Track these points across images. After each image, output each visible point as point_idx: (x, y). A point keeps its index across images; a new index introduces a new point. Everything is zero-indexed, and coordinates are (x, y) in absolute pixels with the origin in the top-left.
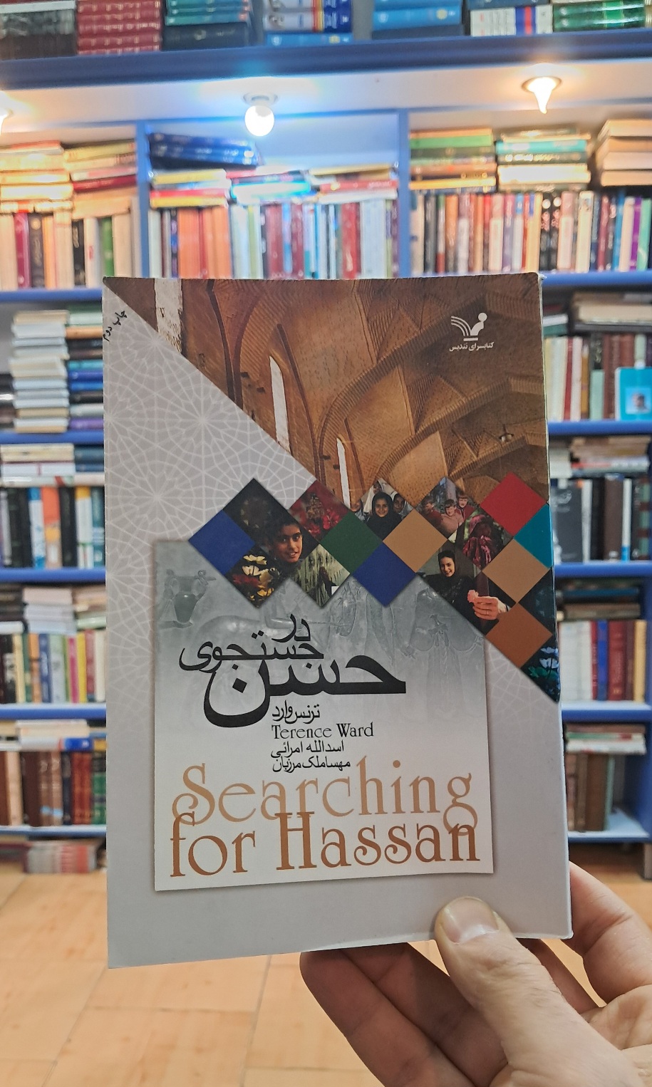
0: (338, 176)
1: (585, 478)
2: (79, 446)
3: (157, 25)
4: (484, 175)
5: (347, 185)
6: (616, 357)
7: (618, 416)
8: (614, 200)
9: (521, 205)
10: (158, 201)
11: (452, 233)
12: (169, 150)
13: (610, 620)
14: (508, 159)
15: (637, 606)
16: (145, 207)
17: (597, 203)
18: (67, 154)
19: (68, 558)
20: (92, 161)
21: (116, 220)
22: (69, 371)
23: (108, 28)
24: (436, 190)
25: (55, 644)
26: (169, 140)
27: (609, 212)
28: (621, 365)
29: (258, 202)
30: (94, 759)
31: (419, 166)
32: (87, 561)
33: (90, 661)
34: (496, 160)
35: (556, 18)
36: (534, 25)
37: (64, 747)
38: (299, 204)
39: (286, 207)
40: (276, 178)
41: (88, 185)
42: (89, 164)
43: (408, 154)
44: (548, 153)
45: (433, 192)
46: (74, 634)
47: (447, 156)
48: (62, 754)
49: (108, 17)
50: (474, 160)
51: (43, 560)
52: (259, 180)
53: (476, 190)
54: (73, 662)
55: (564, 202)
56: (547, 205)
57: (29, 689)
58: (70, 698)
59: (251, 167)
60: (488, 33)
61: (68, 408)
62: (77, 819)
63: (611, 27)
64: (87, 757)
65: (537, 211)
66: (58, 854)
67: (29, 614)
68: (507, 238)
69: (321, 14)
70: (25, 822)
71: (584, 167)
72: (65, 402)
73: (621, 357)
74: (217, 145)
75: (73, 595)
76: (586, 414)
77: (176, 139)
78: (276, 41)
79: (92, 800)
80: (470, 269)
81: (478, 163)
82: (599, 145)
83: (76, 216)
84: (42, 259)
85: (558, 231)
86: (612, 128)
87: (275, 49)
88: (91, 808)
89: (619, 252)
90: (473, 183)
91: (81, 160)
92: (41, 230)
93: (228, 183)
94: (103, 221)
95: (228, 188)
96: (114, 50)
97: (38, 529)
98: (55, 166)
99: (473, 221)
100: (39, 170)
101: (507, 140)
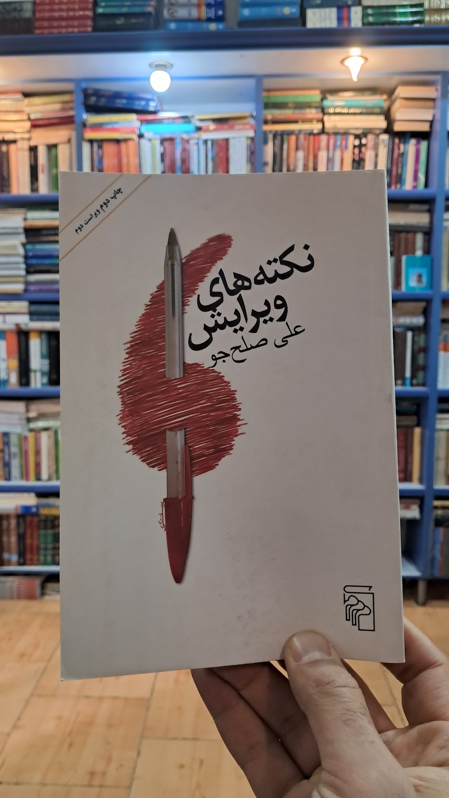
0: (215, 120)
2: (32, 303)
3: (89, 13)
4: (315, 122)
5: (220, 126)
6: (403, 248)
7: (404, 288)
8: (402, 140)
9: (340, 142)
10: (90, 135)
11: (292, 161)
12: (98, 100)
14: (331, 111)
15: (415, 418)
16: (81, 139)
17: (391, 143)
18: (27, 101)
19: (24, 381)
20: (44, 106)
21: (60, 147)
22: (26, 251)
23: (56, 14)
24: (281, 130)
25: (14, 440)
26: (97, 93)
27: (399, 148)
28: (406, 253)
29: (158, 137)
30: (40, 521)
31: (270, 114)
32: (38, 382)
33: (38, 453)
34: (323, 111)
35: (365, 15)
36: (349, 19)
37: (20, 511)
38: (187, 139)
39: (178, 141)
40: (172, 121)
41: (41, 122)
42: (42, 108)
43: (262, 106)
44: (358, 107)
45: (280, 132)
46: (27, 433)
47: (289, 108)
48: (18, 516)
49: (56, 7)
50: (308, 111)
51: (6, 382)
52: (160, 121)
53: (308, 132)
54: (26, 453)
55: (369, 140)
56: (357, 142)
58: (24, 477)
59: (155, 113)
60: (318, 25)
61: (25, 277)
62: (28, 562)
63: (401, 23)
64: (36, 519)
65: (350, 147)
66: (15, 585)
68: (330, 165)
69: (204, 9)
71: (382, 118)
72: (23, 273)
73: (407, 248)
74: (131, 97)
75: (27, 406)
77: (102, 93)
78: (173, 26)
79: (38, 549)
81: (311, 113)
82: (392, 103)
83: (33, 143)
84: (9, 174)
85: (364, 160)
86: (402, 92)
87: (172, 32)
88: (38, 554)
89: (406, 176)
90: (306, 127)
91: (36, 105)
92: (8, 152)
93: (138, 124)
94: (51, 147)
95: (138, 127)
96: (60, 30)
97: (4, 360)
98: (18, 108)
99: (306, 152)
100: (7, 112)
101: (330, 98)
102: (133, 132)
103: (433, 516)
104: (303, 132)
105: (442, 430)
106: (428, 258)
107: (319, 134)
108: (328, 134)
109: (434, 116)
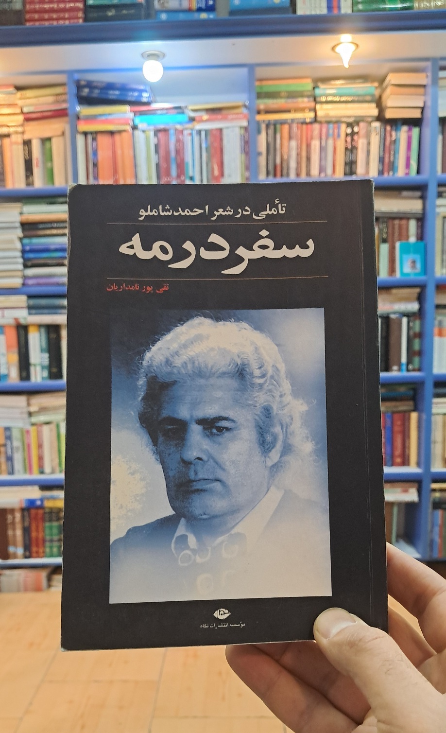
0: (208, 110)
2: (30, 297)
3: (80, 5)
4: (307, 111)
5: (214, 116)
6: (396, 234)
7: (398, 275)
8: (394, 128)
9: (332, 131)
10: (83, 127)
11: (285, 150)
12: (91, 92)
13: (393, 413)
14: (323, 99)
15: (411, 403)
16: (74, 132)
17: (383, 130)
18: (19, 94)
19: (24, 374)
20: (36, 99)
21: (54, 140)
22: (23, 245)
23: (47, 6)
24: (274, 120)
25: (16, 434)
26: (90, 85)
27: (391, 136)
28: (400, 240)
29: (152, 128)
30: (45, 513)
31: (263, 104)
32: (38, 376)
33: (40, 446)
34: (315, 100)
35: (355, 4)
36: (339, 8)
37: (24, 505)
38: (181, 129)
39: (172, 132)
40: (165, 112)
41: (34, 116)
42: (34, 101)
43: (255, 96)
44: (349, 95)
45: (272, 122)
46: (28, 427)
47: (281, 97)
48: (23, 510)
50: (300, 100)
51: (6, 376)
52: (153, 112)
53: (301, 121)
54: (29, 446)
55: (361, 128)
56: (349, 131)
58: (27, 471)
59: (148, 104)
60: (308, 13)
61: (22, 271)
62: (34, 555)
63: (391, 9)
64: (41, 512)
65: (343, 135)
66: (22, 578)
68: (323, 154)
71: (374, 105)
72: (21, 267)
73: (400, 234)
74: (124, 89)
75: (28, 400)
77: (95, 84)
78: (164, 16)
79: (44, 541)
80: (298, 175)
81: (303, 102)
82: (384, 90)
83: (27, 137)
84: (3, 168)
85: (357, 148)
86: (392, 79)
87: (163, 22)
88: (44, 546)
89: (398, 163)
90: (299, 116)
91: (29, 98)
92: (1, 147)
93: (131, 115)
94: (45, 141)
95: (132, 119)
96: (51, 22)
97: (3, 355)
98: (11, 102)
99: (299, 142)
101: (322, 86)
102: (127, 123)
103: (431, 500)
104: (296, 121)
105: (438, 414)
106: (421, 244)
107: (311, 123)
108: (320, 123)
109: (425, 103)
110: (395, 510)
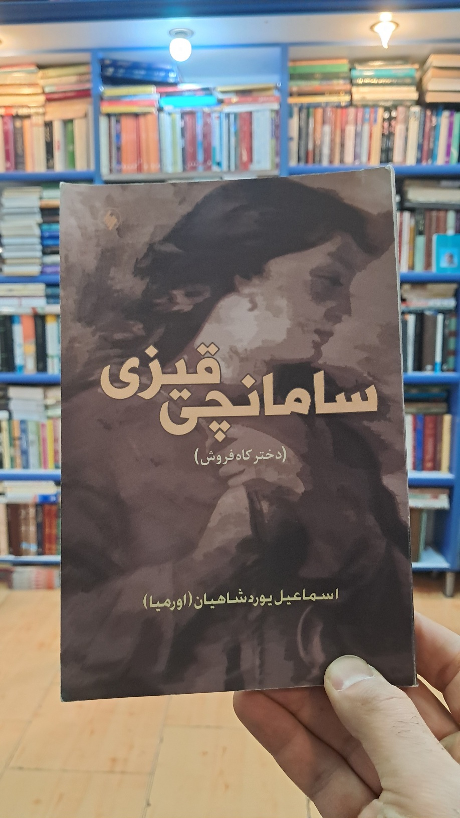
0: (237, 92)
1: (410, 312)
2: (49, 285)
4: (342, 94)
5: (244, 99)
6: (434, 227)
7: (434, 269)
8: (435, 112)
9: (368, 116)
10: (106, 108)
11: (318, 136)
12: (115, 72)
13: (425, 415)
14: (360, 81)
15: (445, 405)
16: (97, 113)
17: (423, 115)
18: (41, 73)
19: (41, 366)
20: (58, 79)
21: (76, 123)
22: (42, 232)
24: (307, 103)
25: (31, 427)
26: (115, 64)
27: (431, 121)
28: (437, 231)
29: (178, 110)
30: (58, 509)
31: (295, 86)
32: (54, 368)
33: (57, 440)
34: (351, 82)
37: (38, 500)
38: (209, 112)
39: (199, 115)
40: (193, 93)
41: (56, 96)
42: (56, 80)
43: (288, 77)
44: (389, 78)
45: (306, 105)
46: (45, 421)
47: (316, 79)
48: (37, 505)
50: (335, 82)
51: (22, 368)
52: (180, 93)
53: (336, 104)
54: (44, 440)
55: (399, 113)
56: (387, 115)
57: (13, 460)
58: (43, 465)
59: (175, 84)
61: (41, 258)
62: (47, 551)
64: (54, 508)
65: (380, 120)
66: (33, 576)
67: (13, 405)
68: (358, 141)
70: (11, 553)
71: (413, 89)
72: (39, 254)
73: (438, 227)
74: (150, 68)
75: (45, 393)
76: (412, 267)
77: (120, 64)
79: (57, 538)
80: (331, 162)
81: (339, 84)
82: (424, 72)
83: (48, 118)
84: (23, 150)
85: (393, 135)
86: (435, 60)
88: (56, 543)
89: (438, 151)
90: (334, 99)
91: (51, 77)
92: (22, 128)
93: (156, 97)
94: (68, 123)
95: (157, 100)
97: (20, 345)
98: (32, 82)
99: (333, 127)
100: (21, 85)
101: (359, 67)
102: (152, 105)
104: (330, 105)
107: (346, 107)
108: (356, 107)
110: (424, 517)
